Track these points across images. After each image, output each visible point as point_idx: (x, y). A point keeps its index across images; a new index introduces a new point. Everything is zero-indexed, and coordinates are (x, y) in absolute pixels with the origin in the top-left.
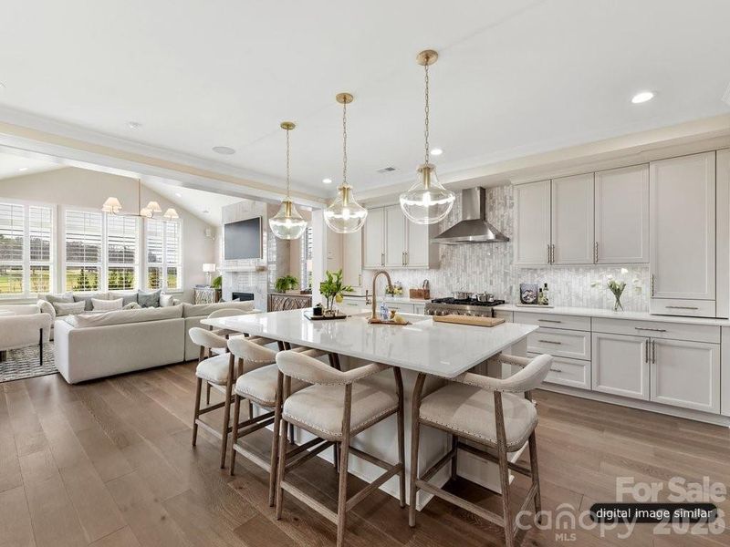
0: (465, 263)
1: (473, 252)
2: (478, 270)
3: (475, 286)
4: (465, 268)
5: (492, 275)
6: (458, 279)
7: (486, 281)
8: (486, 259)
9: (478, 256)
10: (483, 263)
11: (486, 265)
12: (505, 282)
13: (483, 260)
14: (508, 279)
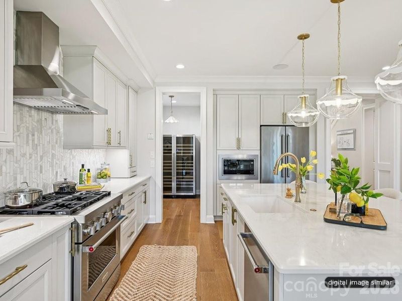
8: (36, 133)
9: (27, 128)
10: (33, 140)
11: (36, 143)
12: (52, 166)
13: (33, 135)
14: (55, 163)
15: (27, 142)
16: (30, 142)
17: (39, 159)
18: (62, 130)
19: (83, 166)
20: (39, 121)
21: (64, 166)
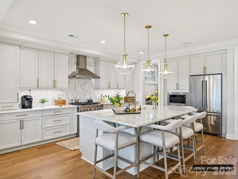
0: (75, 87)
1: (78, 82)
2: (81, 90)
3: (79, 97)
4: (75, 89)
5: (85, 92)
6: (72, 94)
7: (83, 95)
8: (83, 85)
9: (80, 84)
10: (82, 87)
11: (83, 88)
12: (90, 95)
13: (82, 86)
14: (90, 94)
15: (80, 88)
16: (81, 88)
17: (84, 92)
18: (94, 84)
19: (102, 95)
20: (85, 82)
21: (95, 95)
